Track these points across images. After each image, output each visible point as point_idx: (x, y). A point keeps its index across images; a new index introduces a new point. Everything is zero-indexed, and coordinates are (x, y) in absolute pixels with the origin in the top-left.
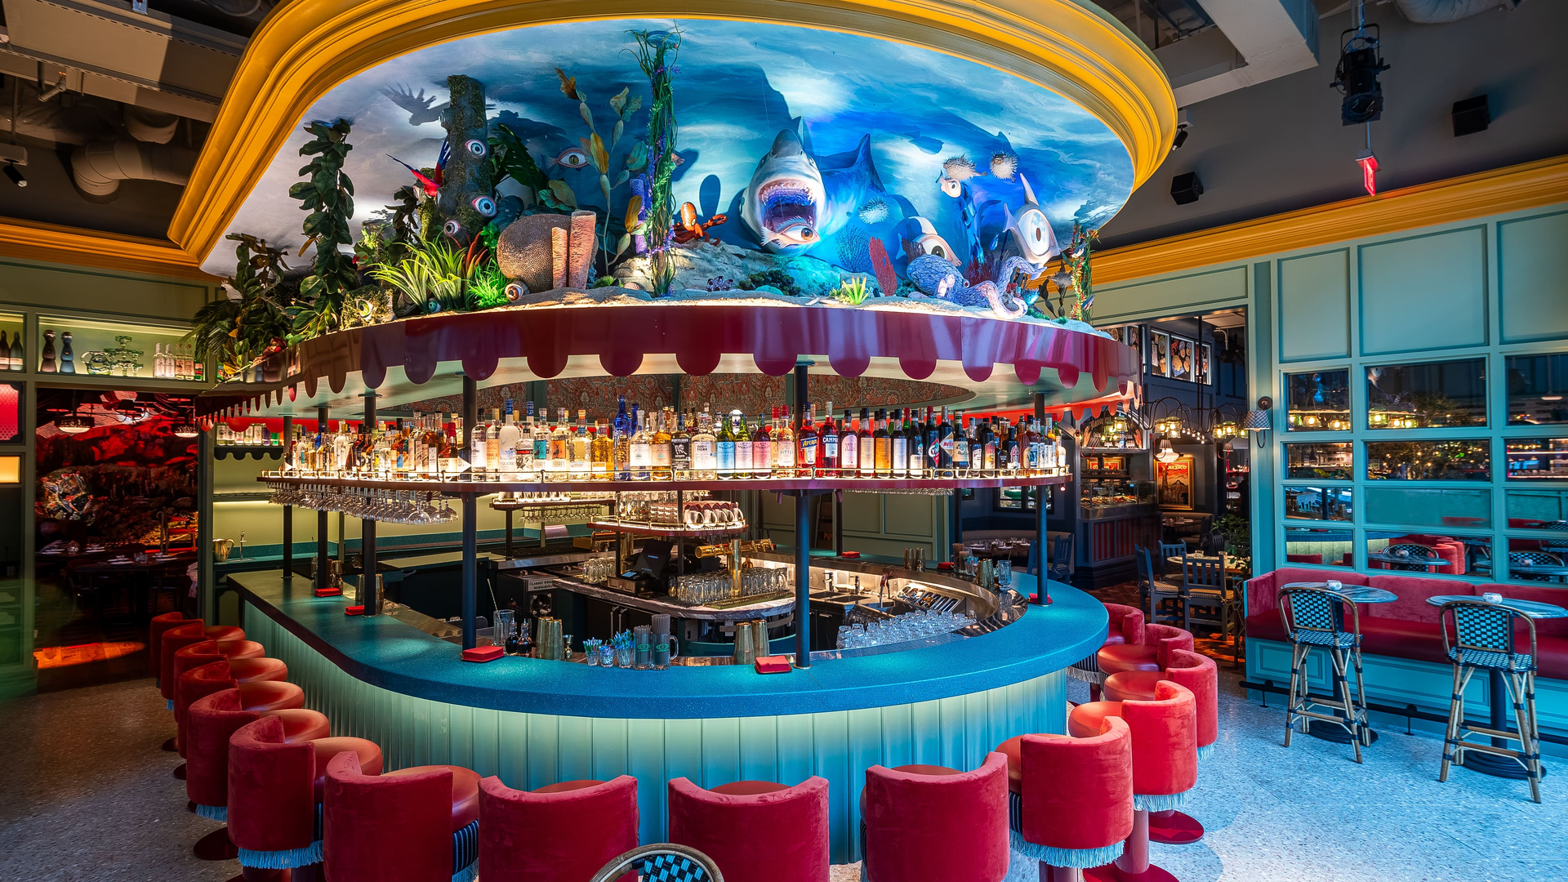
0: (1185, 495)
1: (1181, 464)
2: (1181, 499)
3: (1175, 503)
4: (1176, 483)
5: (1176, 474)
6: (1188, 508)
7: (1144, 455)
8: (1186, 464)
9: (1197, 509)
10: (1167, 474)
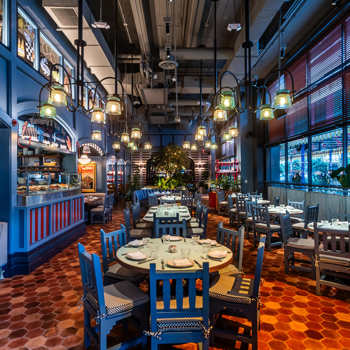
0: (91, 184)
1: (89, 167)
2: (89, 186)
3: (86, 188)
4: (86, 177)
5: (87, 172)
6: (92, 190)
7: (72, 155)
8: (92, 167)
9: (98, 191)
10: (81, 173)
